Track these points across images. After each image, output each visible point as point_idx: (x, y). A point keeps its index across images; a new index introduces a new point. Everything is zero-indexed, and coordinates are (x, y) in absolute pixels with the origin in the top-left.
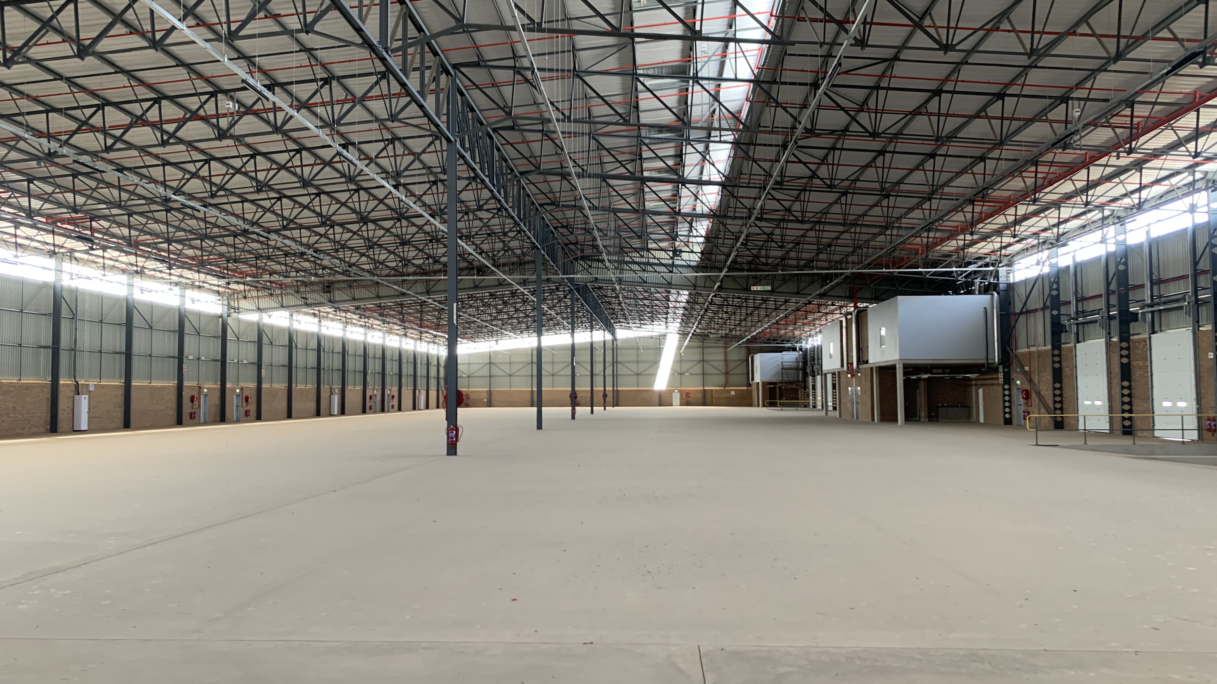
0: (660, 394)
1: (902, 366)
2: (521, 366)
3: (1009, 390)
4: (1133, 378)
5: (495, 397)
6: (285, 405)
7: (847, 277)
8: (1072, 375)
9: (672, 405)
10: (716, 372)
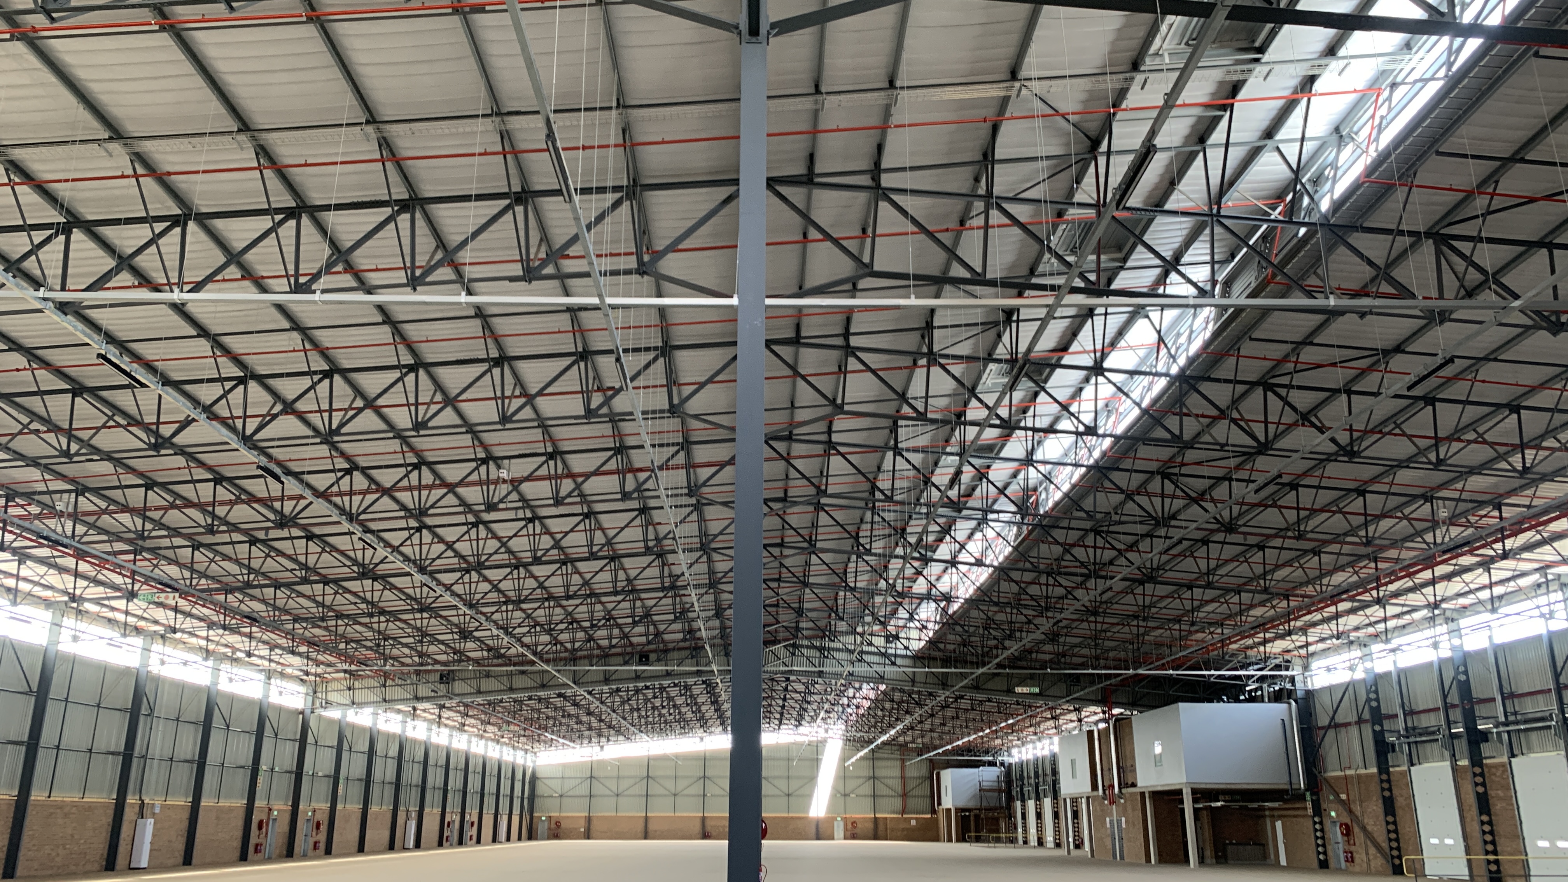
0: (818, 823)
1: (1190, 791)
2: (633, 781)
3: (1321, 823)
4: (1493, 811)
5: (595, 826)
6: (357, 834)
7: (1125, 679)
8: (1409, 805)
9: (833, 839)
10: (891, 792)
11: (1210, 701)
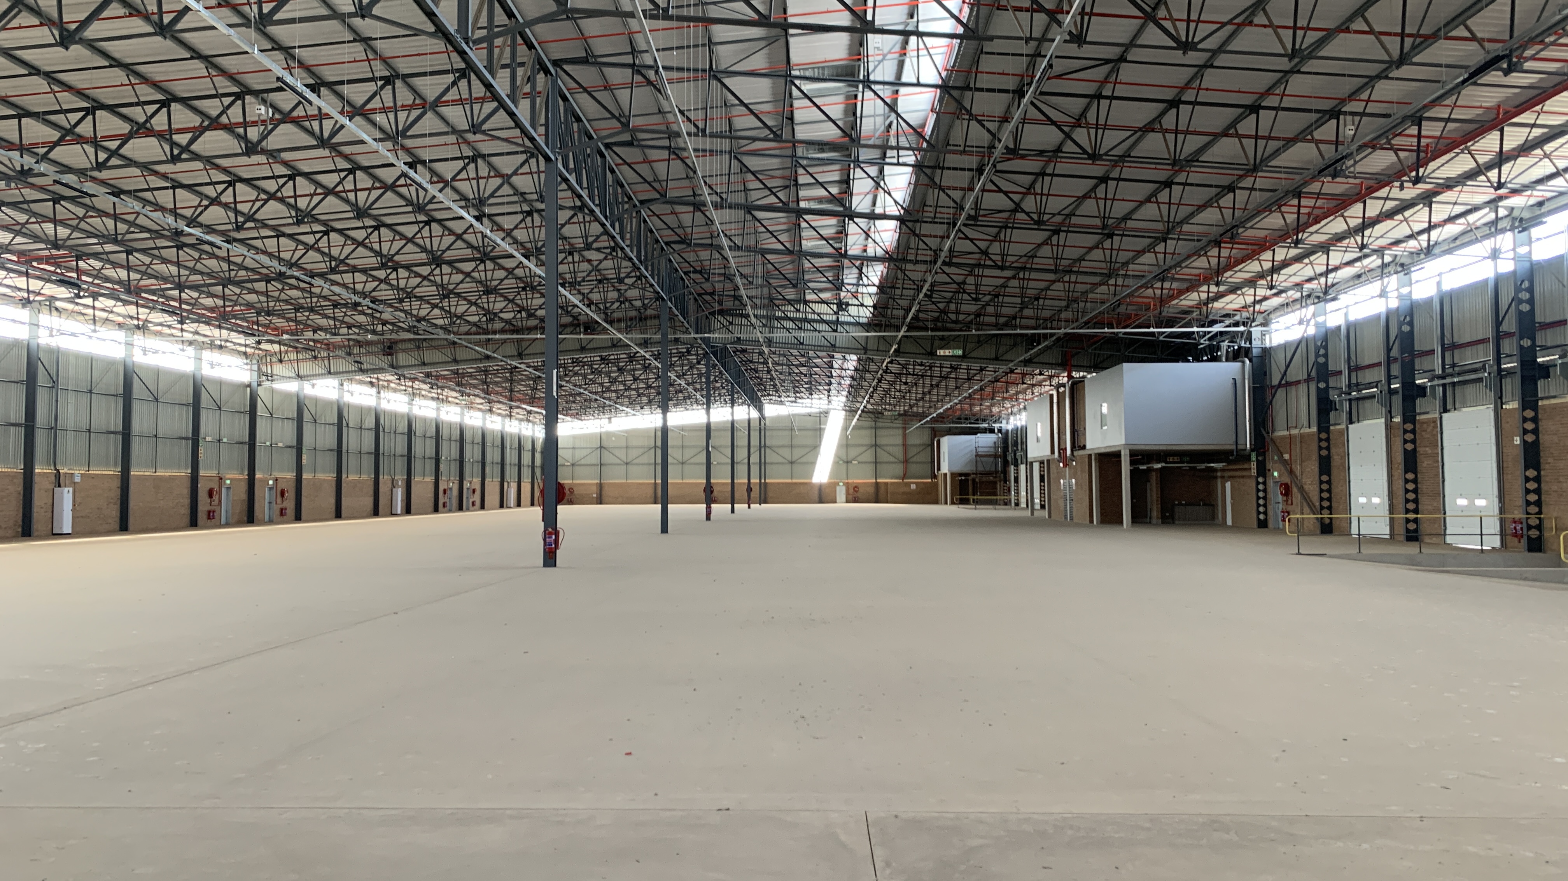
0: (821, 487)
1: (1128, 452)
2: (641, 451)
3: (1264, 483)
4: (1419, 468)
5: (607, 491)
6: (332, 501)
7: (1059, 339)
8: (1343, 464)
9: (835, 502)
10: (892, 459)
11: (1177, 361)
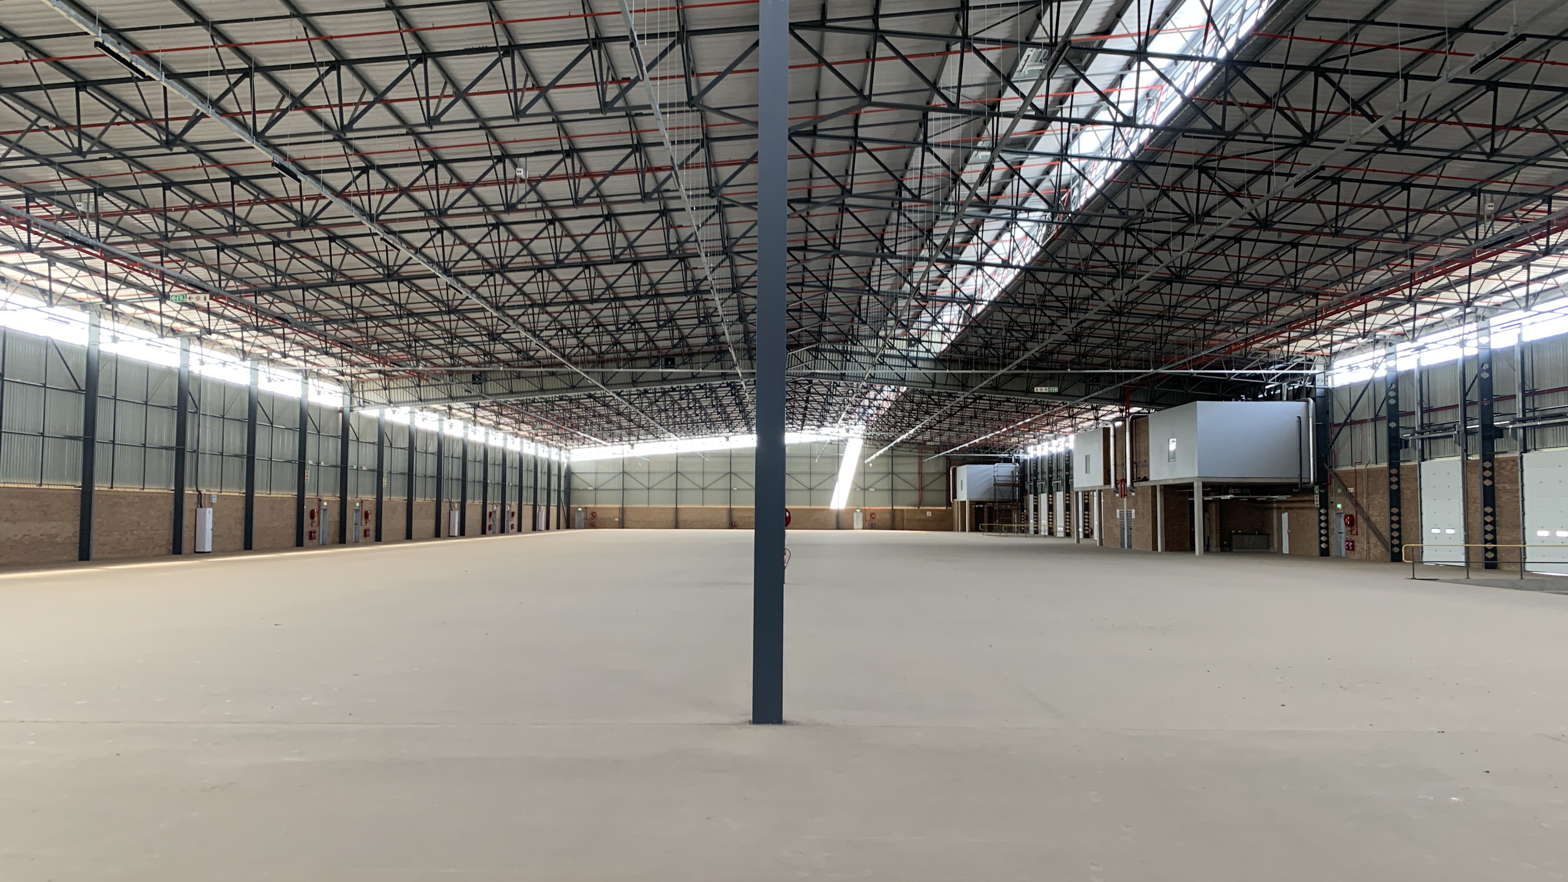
0: (838, 514)
1: (1200, 484)
2: (662, 476)
3: (1326, 514)
4: (1498, 502)
5: (629, 516)
6: (404, 523)
7: (1144, 378)
8: (1415, 498)
9: (853, 529)
10: (908, 487)
11: (1229, 399)
